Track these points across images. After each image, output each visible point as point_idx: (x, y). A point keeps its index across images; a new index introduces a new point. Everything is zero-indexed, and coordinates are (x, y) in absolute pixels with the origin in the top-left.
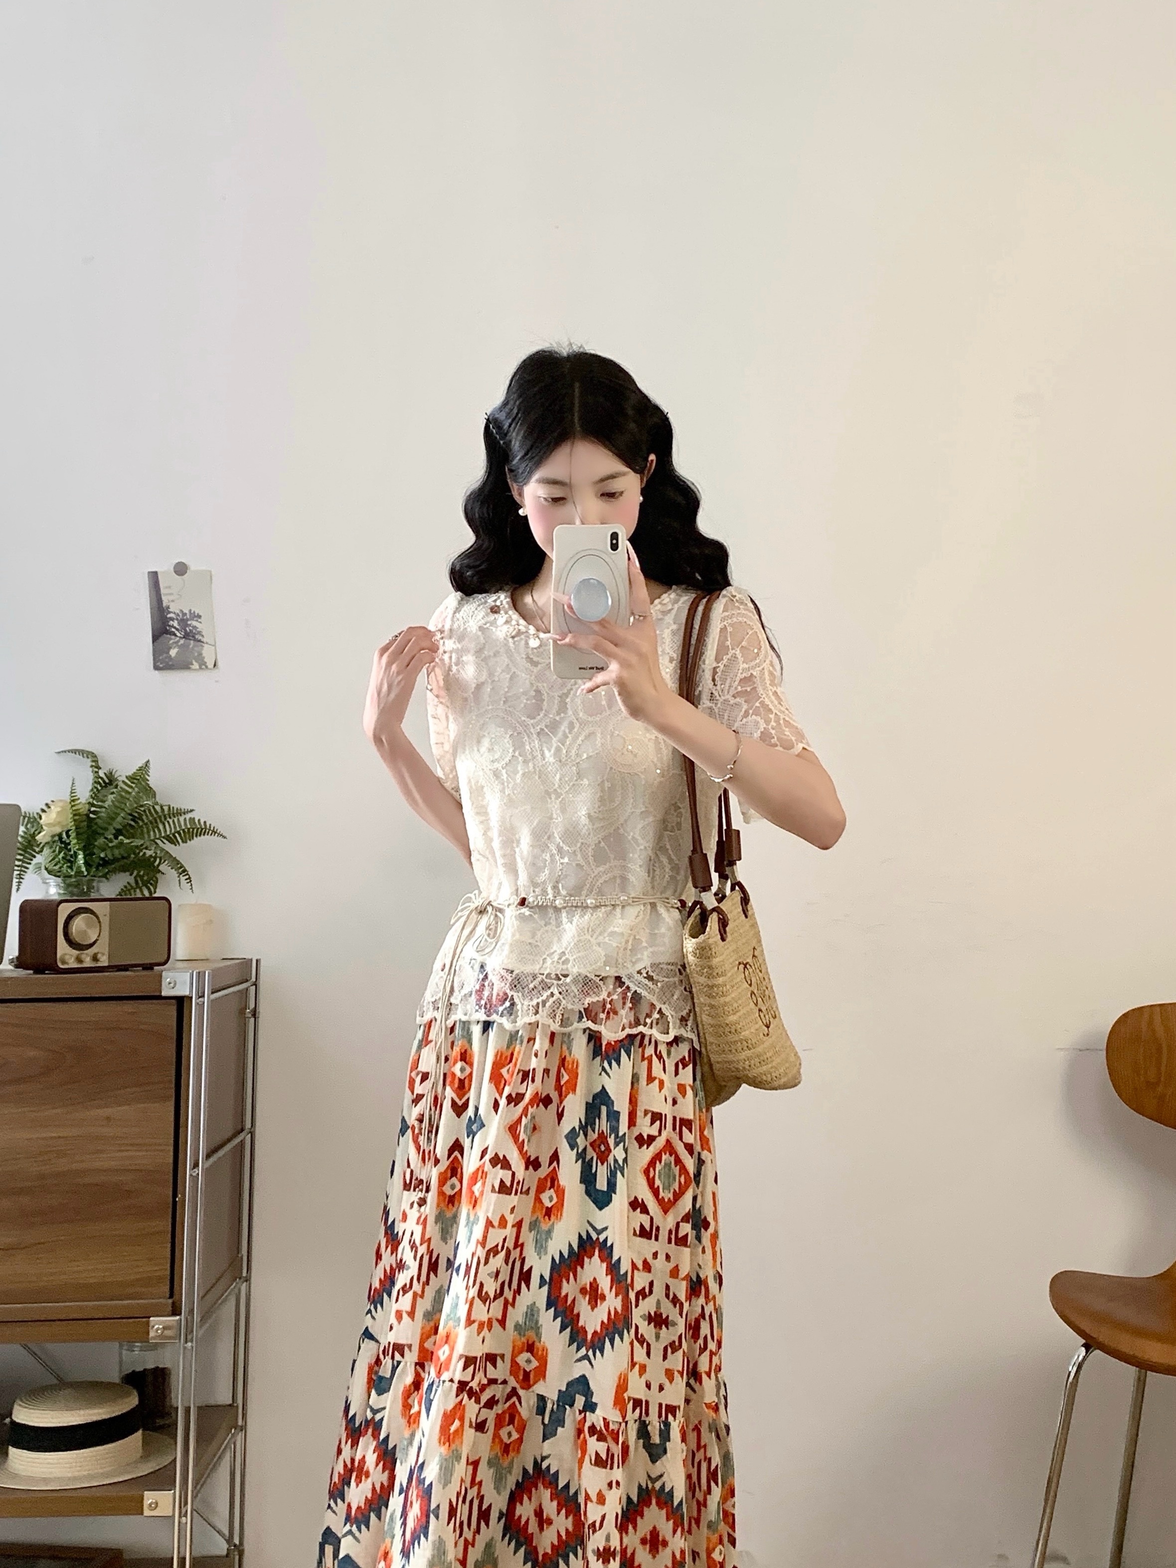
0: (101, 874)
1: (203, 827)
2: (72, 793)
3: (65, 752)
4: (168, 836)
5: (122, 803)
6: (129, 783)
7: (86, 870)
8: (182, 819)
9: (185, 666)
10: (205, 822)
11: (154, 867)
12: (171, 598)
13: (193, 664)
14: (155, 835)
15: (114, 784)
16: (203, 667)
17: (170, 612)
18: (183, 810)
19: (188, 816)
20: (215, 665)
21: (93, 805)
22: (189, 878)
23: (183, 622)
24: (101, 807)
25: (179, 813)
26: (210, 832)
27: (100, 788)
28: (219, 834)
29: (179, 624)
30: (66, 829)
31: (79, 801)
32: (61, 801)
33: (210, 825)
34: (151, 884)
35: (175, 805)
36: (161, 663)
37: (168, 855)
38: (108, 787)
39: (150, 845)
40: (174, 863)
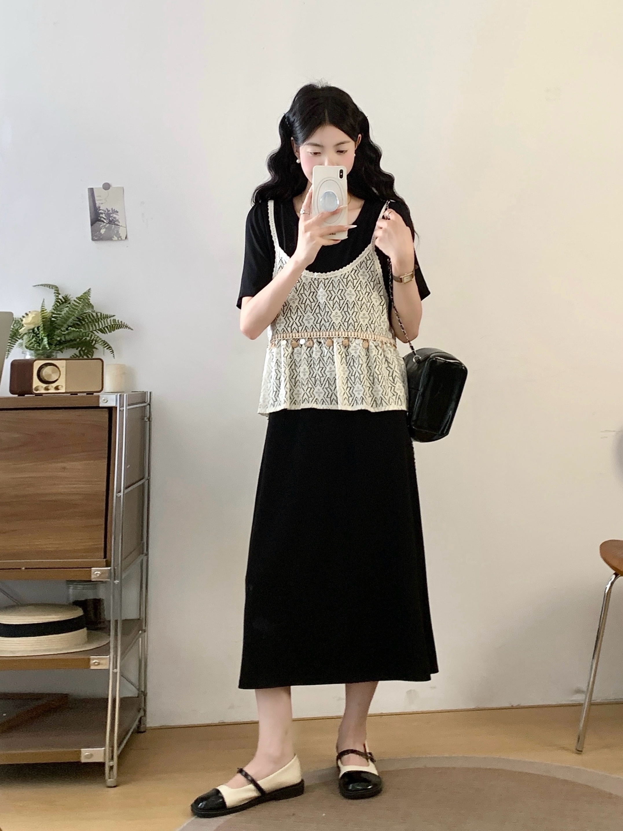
0: (58, 349)
3: (38, 285)
5: (74, 312)
6: (78, 301)
7: (49, 347)
8: (109, 320)
9: (110, 239)
11: (92, 345)
12: (100, 202)
13: (114, 238)
14: (93, 329)
16: (120, 239)
17: (100, 210)
18: (109, 316)
19: (112, 318)
21: (54, 313)
23: (108, 215)
24: (59, 314)
26: (124, 327)
29: (105, 216)
30: (37, 326)
31: (45, 311)
32: (35, 311)
33: (124, 323)
34: (90, 354)
35: (105, 312)
36: (96, 237)
37: (100, 339)
38: (65, 304)
39: (89, 334)
40: (104, 343)
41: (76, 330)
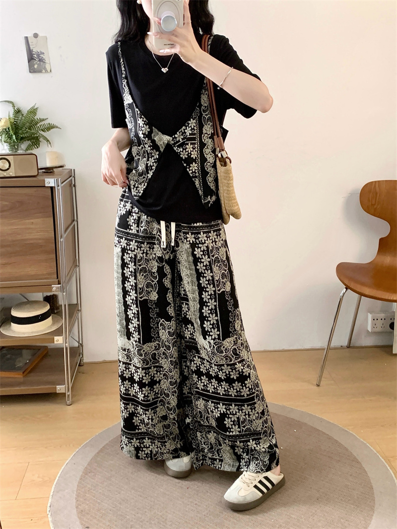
0: (21, 142)
2: (8, 115)
3: (3, 101)
4: (42, 130)
6: (27, 113)
7: (16, 141)
9: (40, 72)
11: (38, 139)
12: (33, 46)
13: (43, 71)
14: (37, 129)
15: (21, 113)
16: (46, 72)
17: (33, 52)
20: (50, 71)
21: (15, 119)
22: (50, 143)
23: (38, 56)
24: (18, 120)
25: (43, 120)
26: (56, 127)
27: (16, 114)
28: (59, 128)
30: (8, 127)
31: (10, 118)
32: (6, 117)
34: (38, 145)
36: (32, 70)
37: (42, 135)
39: (36, 133)
40: (44, 138)
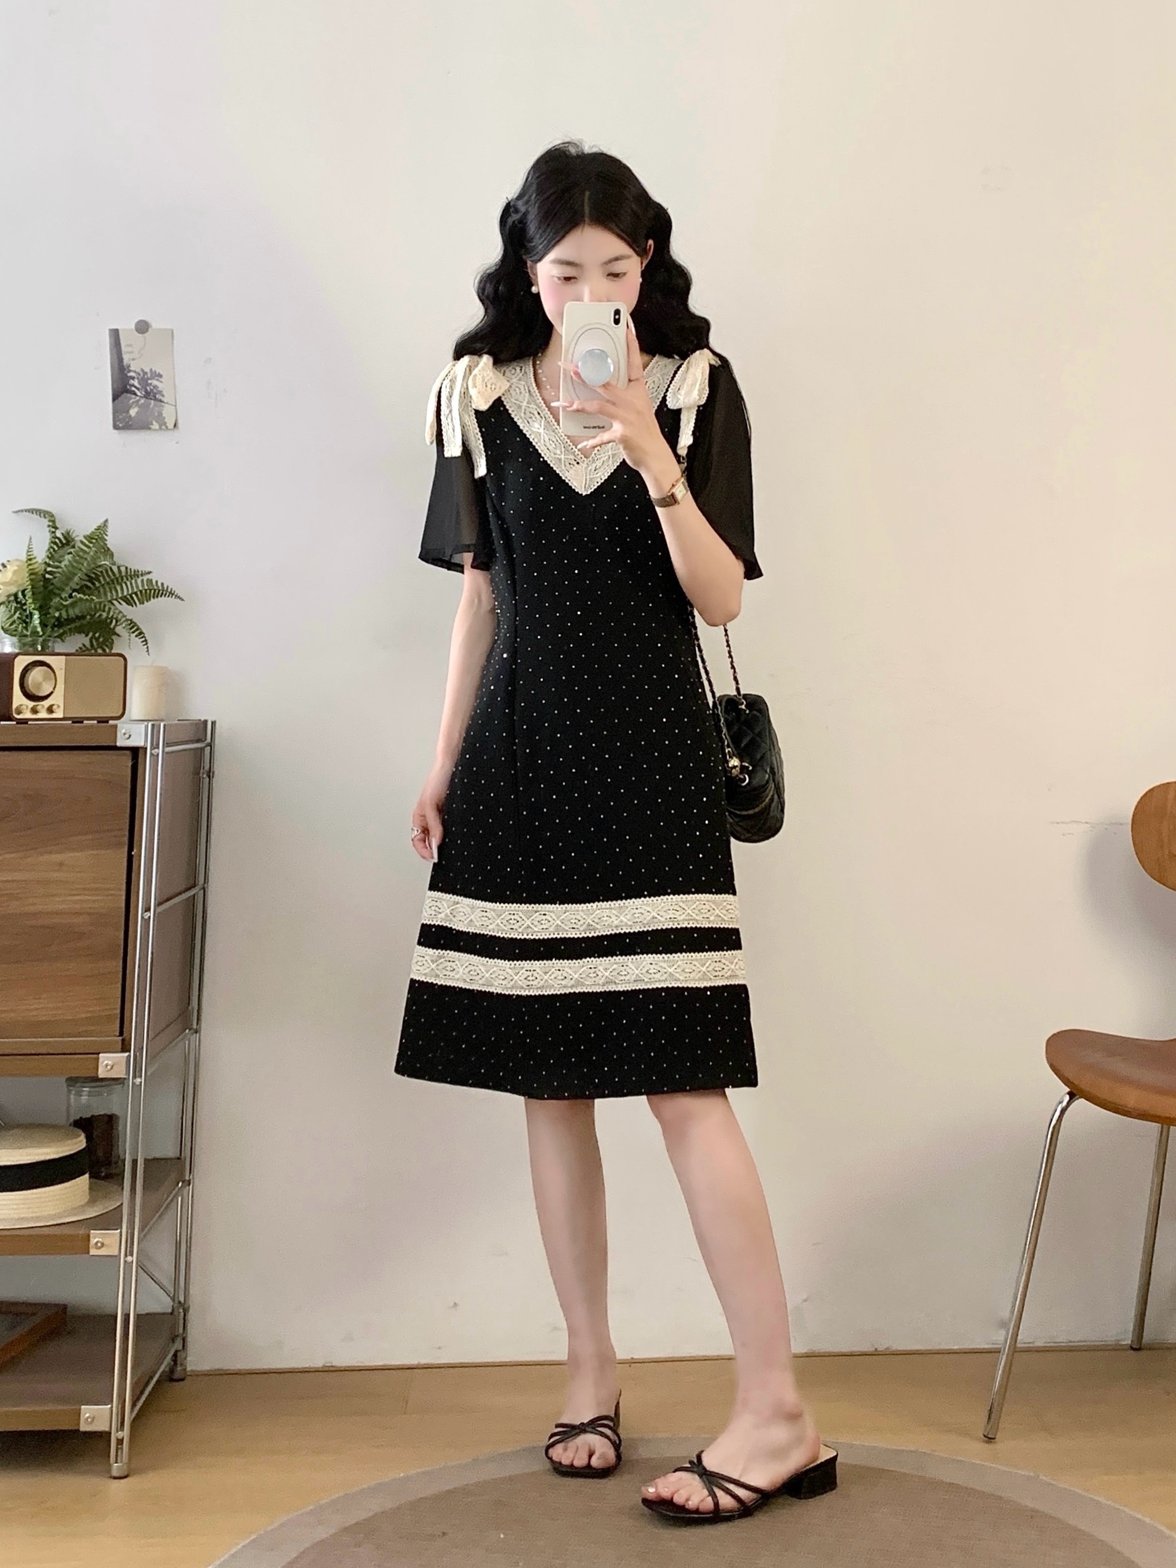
0: (56, 634)
1: (161, 588)
2: (28, 552)
3: (22, 511)
4: (125, 597)
5: (80, 563)
6: (87, 543)
7: (42, 630)
8: (139, 580)
9: (146, 427)
10: (162, 584)
11: (110, 628)
12: (131, 356)
13: (152, 424)
14: (112, 596)
15: (72, 544)
16: (164, 427)
17: (130, 371)
18: (140, 573)
19: (145, 578)
20: (175, 425)
21: (49, 565)
22: (146, 641)
23: (144, 381)
24: (57, 567)
25: (136, 574)
26: (168, 594)
27: (56, 549)
28: (176, 596)
29: (139, 382)
30: (22, 588)
31: (34, 561)
32: (17, 560)
33: (167, 587)
34: (106, 646)
35: (134, 566)
36: (121, 423)
37: (124, 616)
38: (66, 548)
39: (105, 606)
40: (130, 624)
41: (85, 598)
